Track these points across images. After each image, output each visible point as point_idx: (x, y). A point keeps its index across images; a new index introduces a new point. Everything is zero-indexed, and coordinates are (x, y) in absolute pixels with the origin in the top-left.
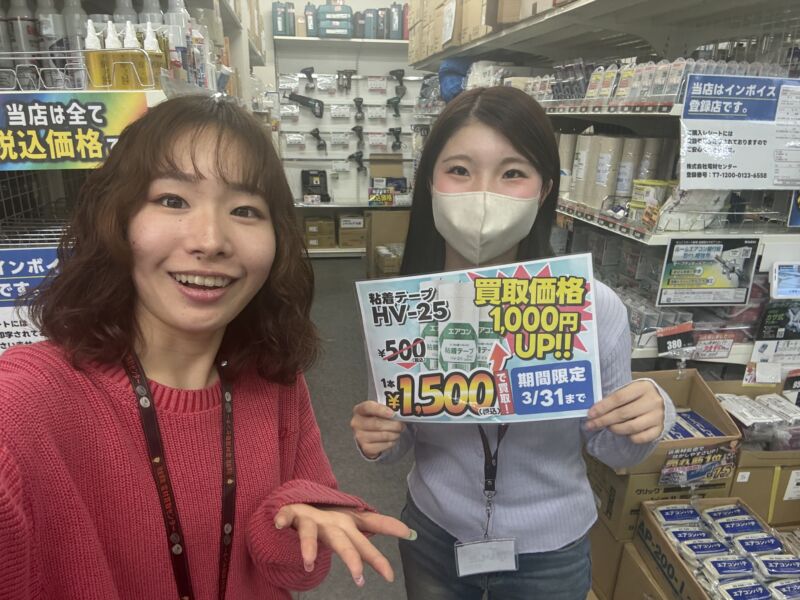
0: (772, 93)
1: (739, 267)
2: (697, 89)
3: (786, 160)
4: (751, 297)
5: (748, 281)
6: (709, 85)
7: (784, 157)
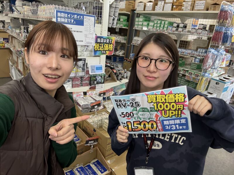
0: (82, 18)
1: (82, 66)
2: (59, 14)
3: (88, 37)
4: (86, 74)
5: (85, 70)
6: (62, 13)
7: (87, 36)
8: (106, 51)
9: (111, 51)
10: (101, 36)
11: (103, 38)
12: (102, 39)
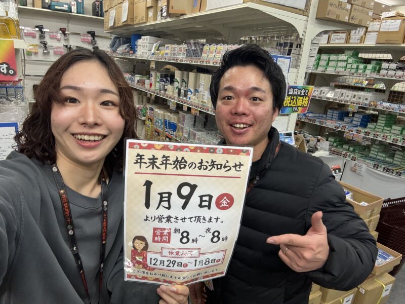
8: (299, 108)
9: (305, 107)
10: (295, 85)
11: (298, 88)
12: (296, 90)
